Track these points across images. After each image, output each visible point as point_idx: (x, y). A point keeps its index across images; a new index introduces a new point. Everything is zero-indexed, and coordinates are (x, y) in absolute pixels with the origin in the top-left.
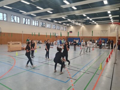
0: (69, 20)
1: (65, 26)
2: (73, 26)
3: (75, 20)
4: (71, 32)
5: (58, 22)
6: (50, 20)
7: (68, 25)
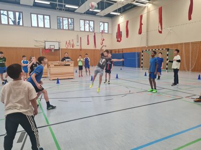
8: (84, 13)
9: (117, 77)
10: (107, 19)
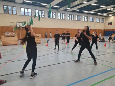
0: (104, 7)
1: (101, 17)
2: (113, 15)
3: (112, 6)
4: (110, 24)
5: (89, 12)
6: (78, 10)
7: (105, 14)
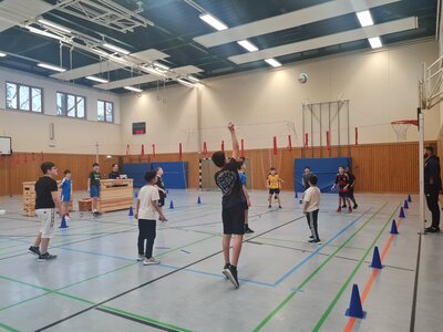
4: (140, 128)
8: (71, 81)
9: (199, 202)
10: (113, 97)
